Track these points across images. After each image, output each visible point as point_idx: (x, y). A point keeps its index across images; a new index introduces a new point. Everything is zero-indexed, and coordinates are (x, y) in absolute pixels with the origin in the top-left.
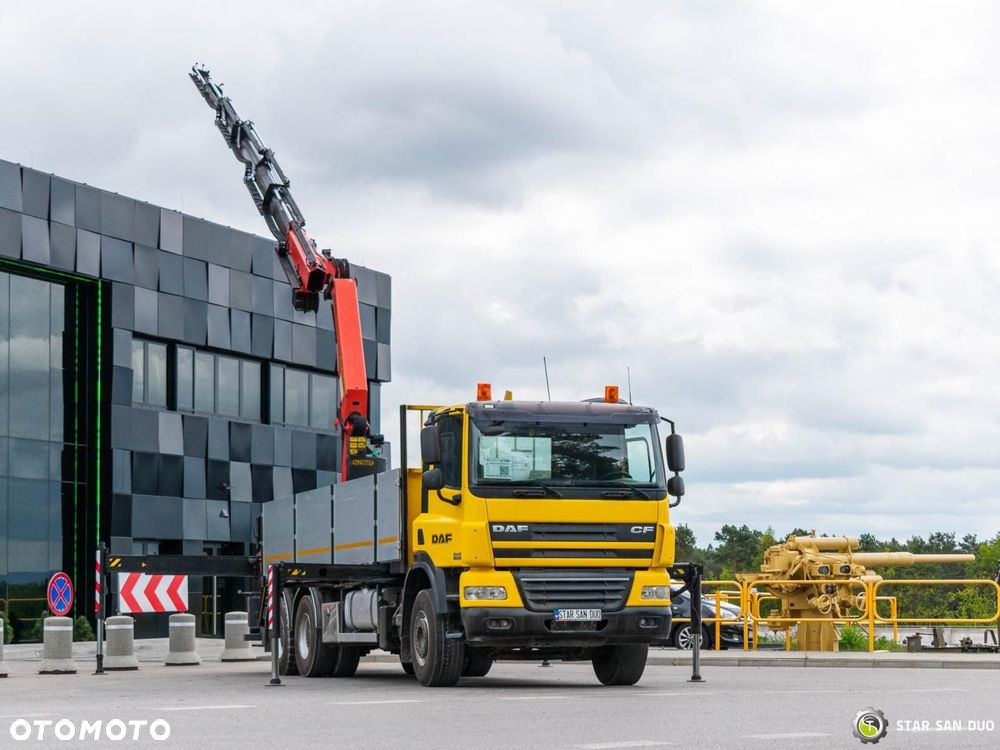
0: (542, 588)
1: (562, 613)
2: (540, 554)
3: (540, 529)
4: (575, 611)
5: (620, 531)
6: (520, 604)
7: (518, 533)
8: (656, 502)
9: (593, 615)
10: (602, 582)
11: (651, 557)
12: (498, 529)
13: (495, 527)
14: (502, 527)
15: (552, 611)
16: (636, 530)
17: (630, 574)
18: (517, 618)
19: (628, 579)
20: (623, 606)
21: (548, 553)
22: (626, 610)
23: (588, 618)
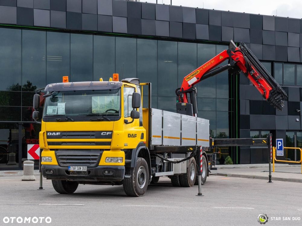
0: (65, 157)
1: (71, 168)
2: (65, 144)
3: (65, 134)
4: (76, 167)
5: (97, 134)
6: (57, 164)
7: (56, 136)
8: (113, 122)
9: (83, 169)
10: (89, 155)
11: (110, 145)
12: (50, 134)
13: (48, 133)
14: (51, 133)
15: (67, 167)
16: (103, 134)
17: (101, 152)
18: (55, 169)
19: (99, 154)
20: (97, 165)
21: (68, 144)
22: (98, 167)
23: (81, 170)
